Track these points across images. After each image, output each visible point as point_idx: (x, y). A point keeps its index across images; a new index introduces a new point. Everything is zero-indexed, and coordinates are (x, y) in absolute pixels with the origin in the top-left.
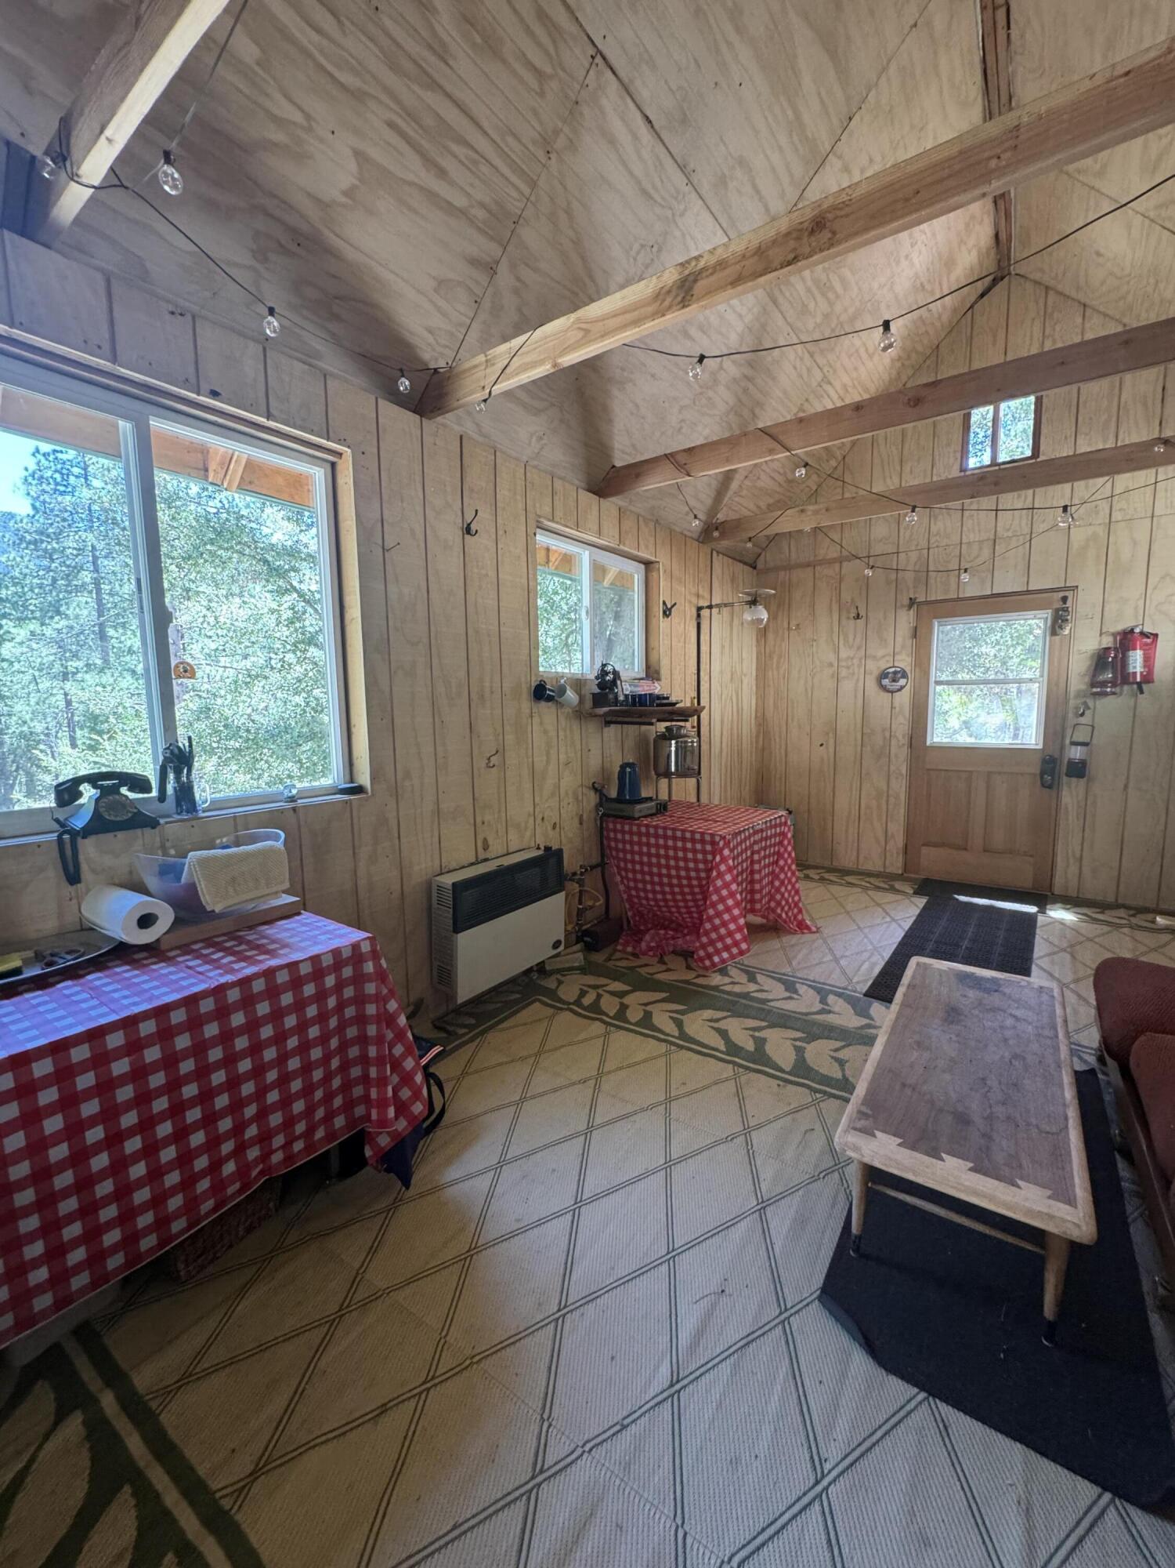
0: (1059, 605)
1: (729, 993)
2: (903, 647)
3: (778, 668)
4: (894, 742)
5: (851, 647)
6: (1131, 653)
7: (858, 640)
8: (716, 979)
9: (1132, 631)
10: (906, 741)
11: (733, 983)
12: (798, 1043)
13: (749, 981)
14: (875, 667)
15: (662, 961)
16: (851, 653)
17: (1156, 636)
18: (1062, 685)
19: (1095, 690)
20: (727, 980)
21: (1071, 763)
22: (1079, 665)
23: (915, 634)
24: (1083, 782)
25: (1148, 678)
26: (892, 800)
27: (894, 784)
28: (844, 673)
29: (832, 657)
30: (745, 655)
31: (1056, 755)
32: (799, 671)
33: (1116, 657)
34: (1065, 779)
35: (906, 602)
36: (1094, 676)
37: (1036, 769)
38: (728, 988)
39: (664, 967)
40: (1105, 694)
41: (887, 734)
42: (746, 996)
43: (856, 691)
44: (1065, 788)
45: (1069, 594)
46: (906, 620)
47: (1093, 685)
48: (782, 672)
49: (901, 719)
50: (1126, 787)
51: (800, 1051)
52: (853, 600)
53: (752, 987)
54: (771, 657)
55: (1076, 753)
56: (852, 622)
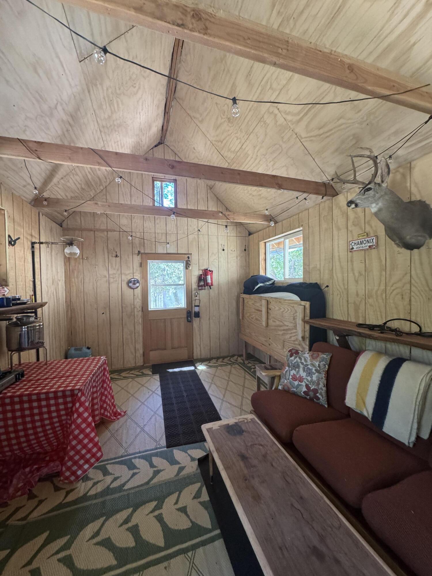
0: (187, 259)
1: (96, 496)
2: (137, 270)
3: (77, 277)
4: (135, 310)
5: (114, 269)
6: (208, 276)
7: (117, 266)
8: (82, 488)
9: (207, 269)
10: (140, 309)
11: (95, 484)
12: (157, 513)
13: (104, 475)
14: (126, 278)
15: (32, 496)
16: (115, 272)
17: (212, 271)
18: (190, 287)
19: (200, 288)
20: (90, 483)
21: (195, 312)
22: (194, 280)
23: (141, 265)
24: (198, 319)
25: (212, 285)
26: (137, 334)
27: (136, 327)
28: (111, 280)
29: (106, 273)
30: (59, 270)
31: (191, 310)
32: (90, 279)
33: (204, 278)
34: (194, 318)
35: (137, 252)
36: (199, 283)
37: (185, 316)
38: (92, 492)
39: (35, 501)
40: (202, 289)
41: (133, 306)
42: (107, 491)
43: (118, 288)
44: (194, 322)
45: (190, 256)
46: (137, 259)
47: (199, 286)
48: (80, 279)
49: (138, 300)
50: (209, 319)
51: (160, 519)
52: (114, 249)
53: (109, 479)
54: (73, 271)
55: (196, 309)
56: (114, 258)
